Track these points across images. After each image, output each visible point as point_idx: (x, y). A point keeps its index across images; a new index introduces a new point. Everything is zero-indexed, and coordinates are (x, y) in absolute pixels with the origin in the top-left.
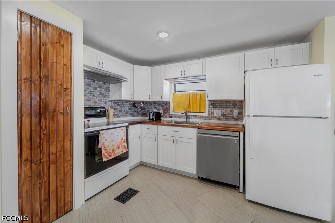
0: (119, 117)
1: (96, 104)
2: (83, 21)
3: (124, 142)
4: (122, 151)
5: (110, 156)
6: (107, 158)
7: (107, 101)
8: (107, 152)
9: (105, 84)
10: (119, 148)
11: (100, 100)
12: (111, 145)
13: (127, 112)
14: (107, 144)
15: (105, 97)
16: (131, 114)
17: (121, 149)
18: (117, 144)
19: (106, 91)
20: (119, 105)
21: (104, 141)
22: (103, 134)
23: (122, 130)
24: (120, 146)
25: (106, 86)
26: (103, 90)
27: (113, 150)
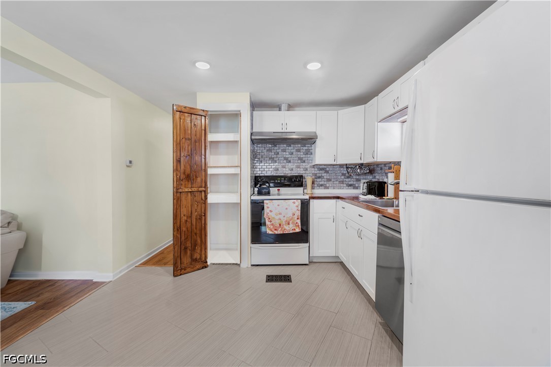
0: (328, 188)
1: (293, 172)
2: (250, 93)
3: (298, 219)
4: (295, 229)
5: (276, 230)
6: (271, 230)
7: (308, 166)
8: (272, 224)
9: (305, 146)
10: (289, 224)
11: (298, 167)
12: (277, 217)
13: (342, 182)
14: (272, 215)
15: (304, 162)
16: (351, 185)
17: (291, 225)
18: (285, 219)
19: (307, 154)
20: (327, 172)
21: (268, 211)
22: (267, 204)
23: (294, 203)
24: (291, 222)
25: (306, 148)
26: (301, 155)
27: (280, 225)
